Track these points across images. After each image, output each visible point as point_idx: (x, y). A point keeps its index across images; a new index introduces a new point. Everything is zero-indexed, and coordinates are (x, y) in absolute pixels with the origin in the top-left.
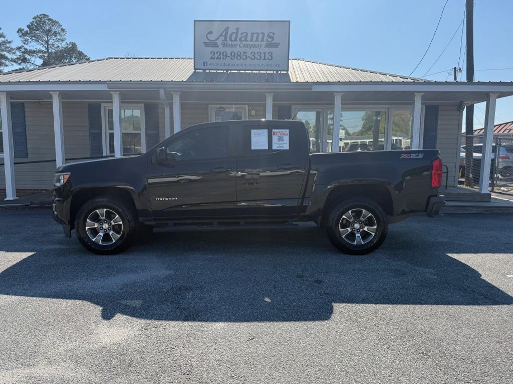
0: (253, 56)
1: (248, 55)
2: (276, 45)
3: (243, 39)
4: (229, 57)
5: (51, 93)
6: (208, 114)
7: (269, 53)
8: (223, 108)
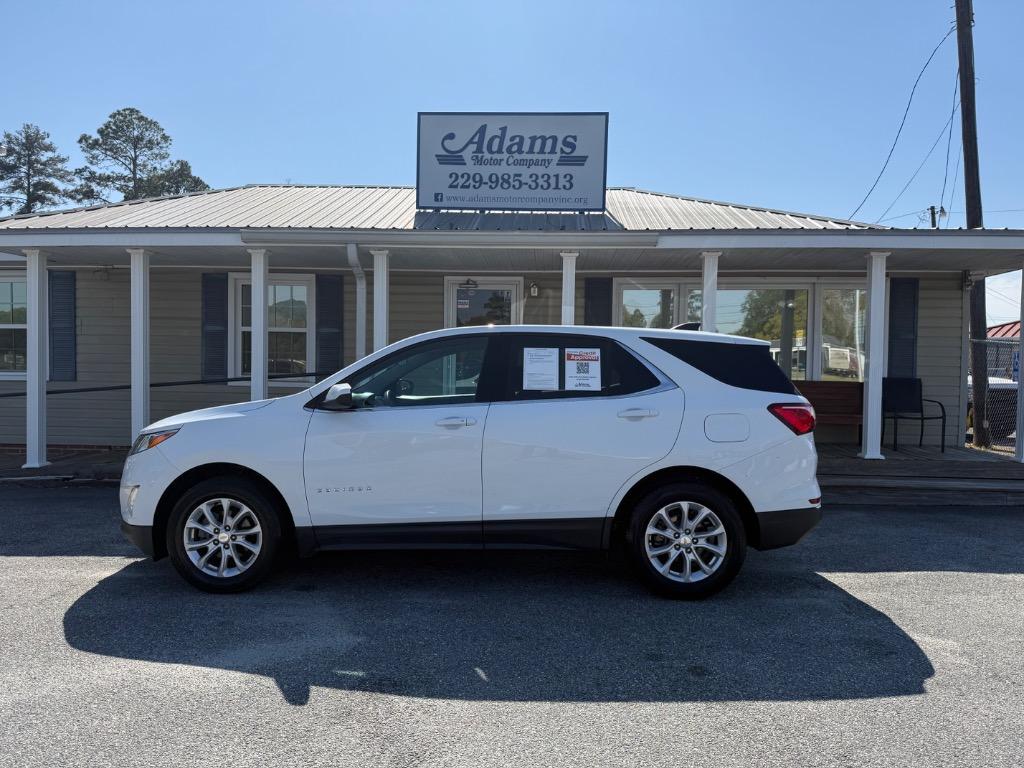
0: (535, 181)
1: (524, 179)
2: (581, 161)
3: (515, 148)
4: (486, 183)
5: (129, 251)
6: (443, 294)
7: (565, 176)
8: (475, 283)
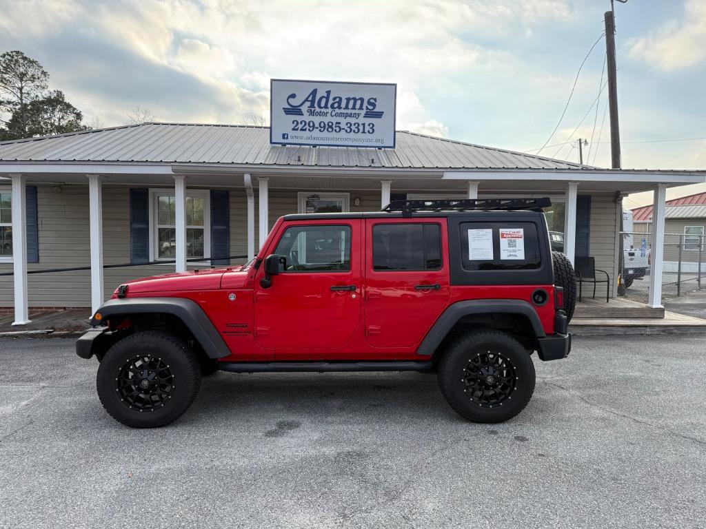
1: (343, 125)
2: (379, 115)
3: (336, 105)
4: (317, 128)
5: (87, 176)
6: (297, 204)
7: (369, 125)
8: (318, 197)
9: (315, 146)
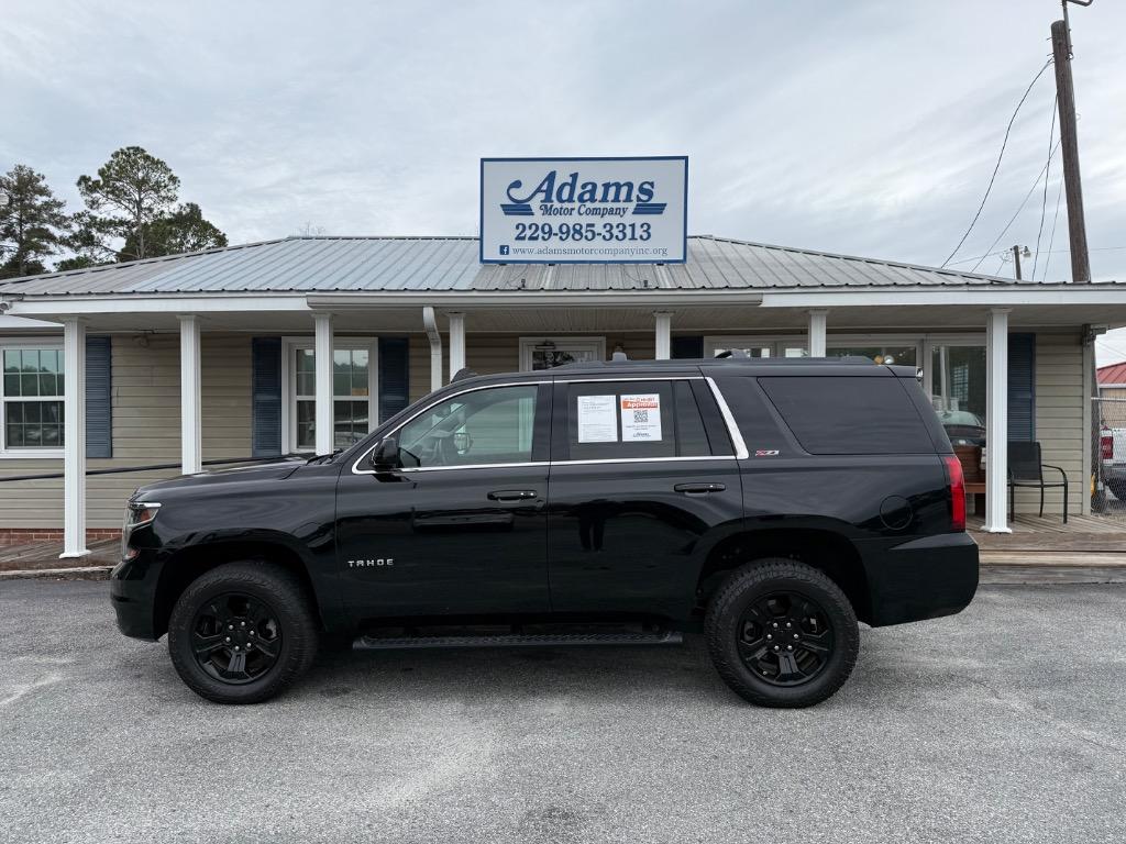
0: (609, 231)
1: (597, 229)
2: (659, 209)
3: (587, 196)
4: (556, 234)
5: (178, 317)
6: (518, 357)
7: (642, 226)
8: (552, 344)
9: (552, 264)
